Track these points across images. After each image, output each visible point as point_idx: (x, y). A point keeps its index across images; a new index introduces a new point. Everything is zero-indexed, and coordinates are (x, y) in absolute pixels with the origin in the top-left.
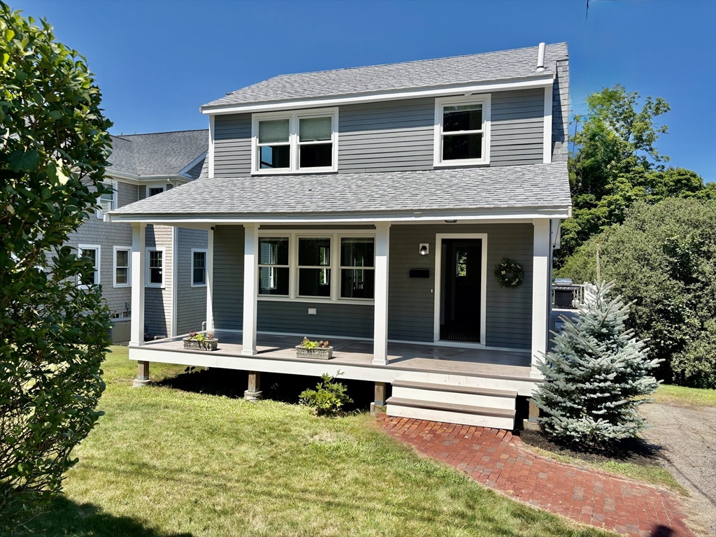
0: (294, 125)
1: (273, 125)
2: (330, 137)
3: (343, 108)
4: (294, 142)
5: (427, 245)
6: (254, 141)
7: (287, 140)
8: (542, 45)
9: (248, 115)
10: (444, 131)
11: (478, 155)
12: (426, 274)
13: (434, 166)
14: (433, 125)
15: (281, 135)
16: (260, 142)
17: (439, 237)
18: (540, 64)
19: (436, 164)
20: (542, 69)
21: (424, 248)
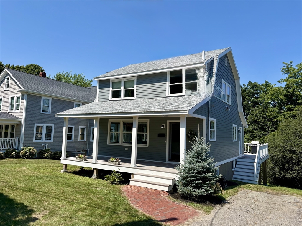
0: (123, 83)
1: (116, 83)
2: (134, 87)
3: (138, 77)
4: (123, 89)
5: (164, 125)
6: (111, 89)
7: (121, 88)
8: (203, 51)
9: (109, 80)
10: (170, 84)
11: (181, 92)
12: (163, 135)
13: (166, 96)
14: (166, 82)
15: (119, 87)
16: (112, 89)
17: (168, 122)
18: (203, 58)
19: (167, 95)
20: (204, 60)
21: (163, 126)
